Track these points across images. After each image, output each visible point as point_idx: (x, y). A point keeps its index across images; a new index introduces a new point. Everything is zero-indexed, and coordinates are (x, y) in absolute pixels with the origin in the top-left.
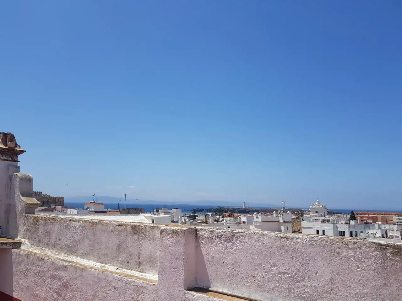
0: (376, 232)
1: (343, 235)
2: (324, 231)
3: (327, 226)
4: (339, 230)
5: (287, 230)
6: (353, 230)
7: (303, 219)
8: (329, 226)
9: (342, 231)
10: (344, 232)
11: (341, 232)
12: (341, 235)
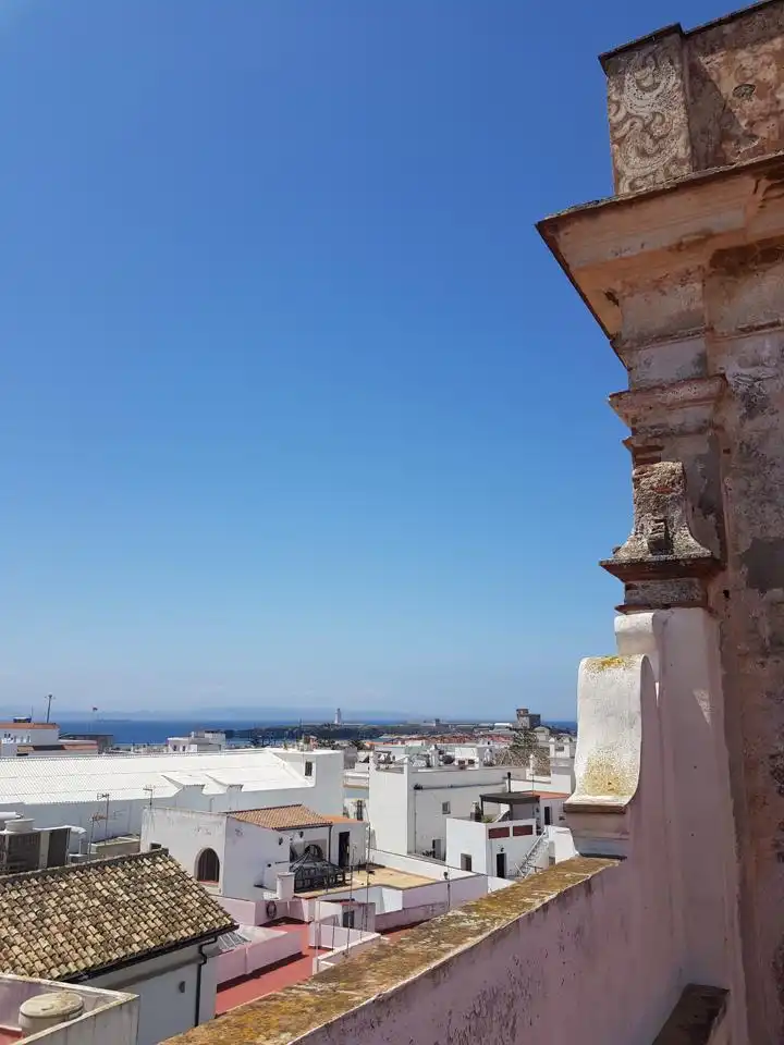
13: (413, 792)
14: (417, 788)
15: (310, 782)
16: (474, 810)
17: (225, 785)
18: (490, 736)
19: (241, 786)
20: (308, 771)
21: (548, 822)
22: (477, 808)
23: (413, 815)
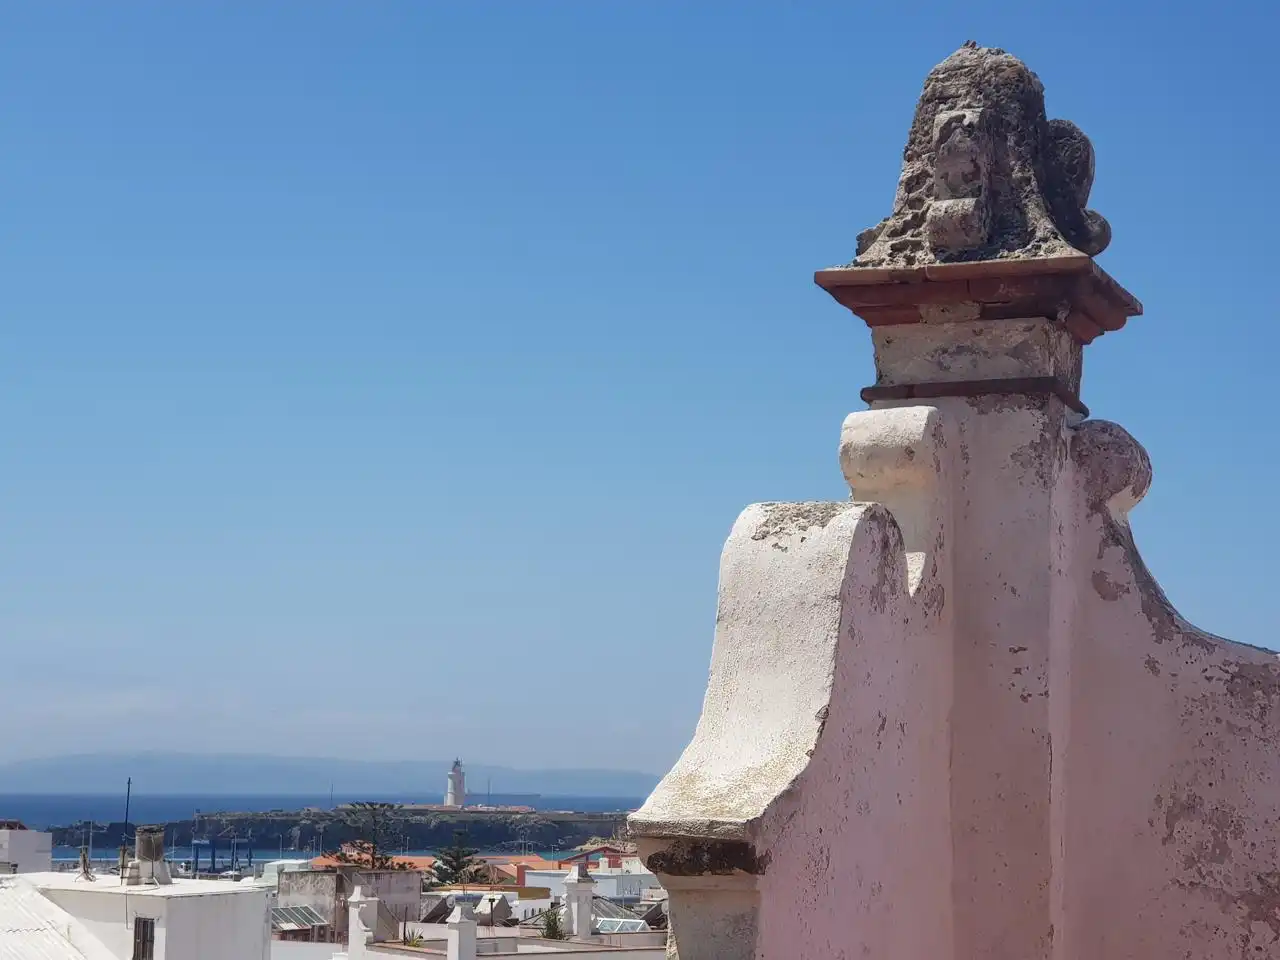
20: (142, 952)
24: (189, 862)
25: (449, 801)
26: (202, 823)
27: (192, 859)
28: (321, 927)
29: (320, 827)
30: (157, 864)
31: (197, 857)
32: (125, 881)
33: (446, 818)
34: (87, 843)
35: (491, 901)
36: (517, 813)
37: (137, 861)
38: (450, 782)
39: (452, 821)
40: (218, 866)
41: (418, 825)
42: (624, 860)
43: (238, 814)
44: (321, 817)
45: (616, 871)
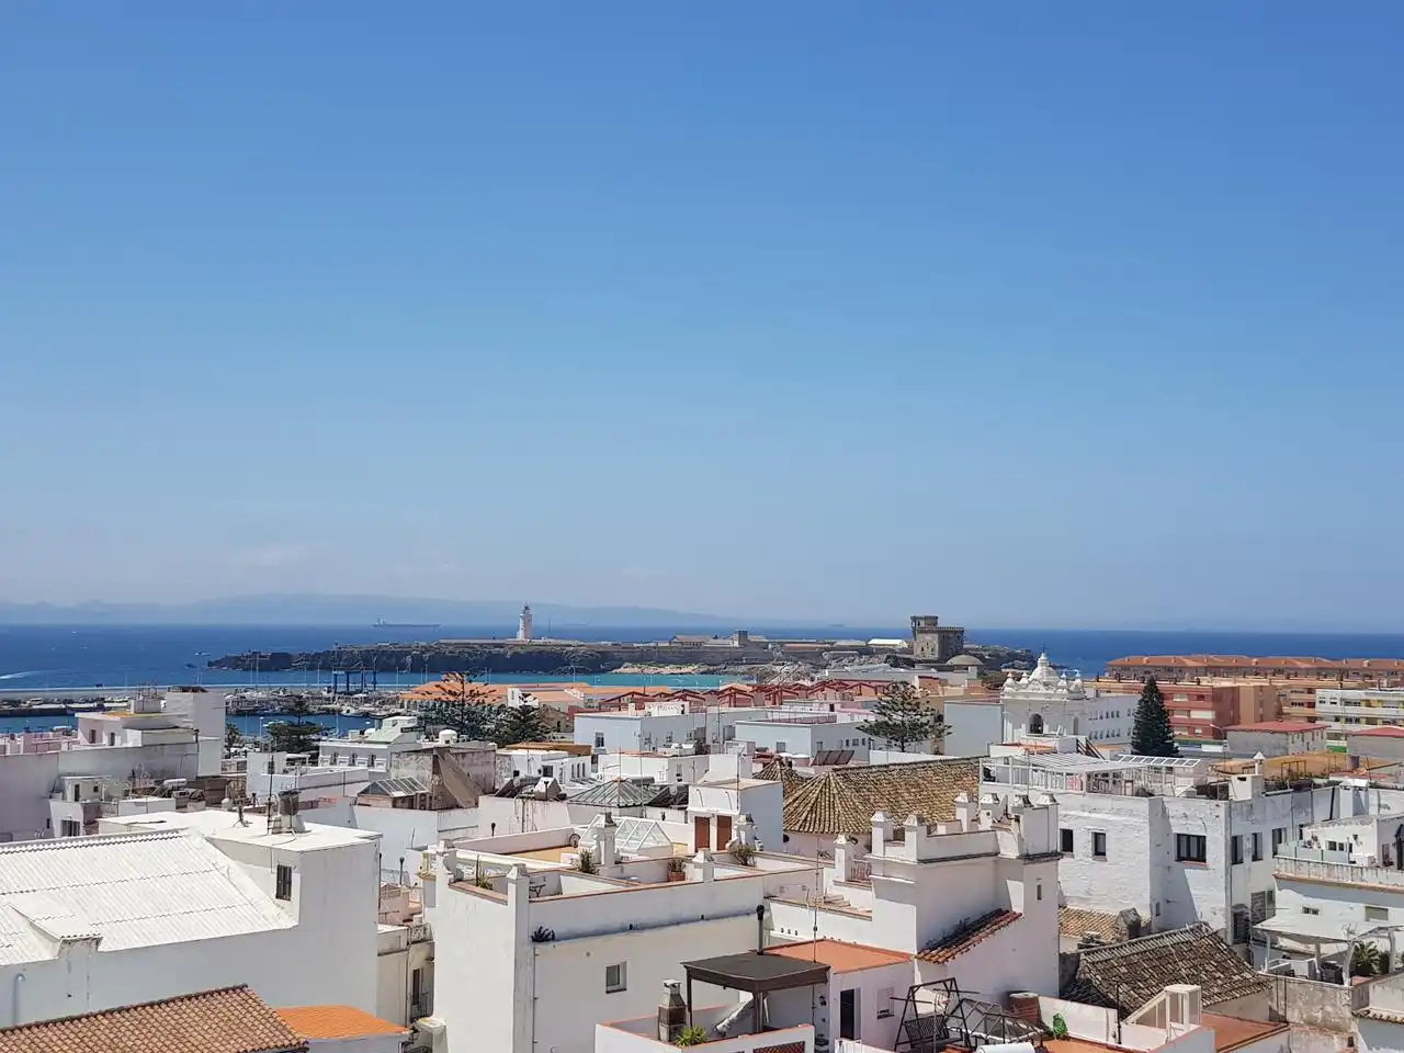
0: (1356, 837)
1: (1194, 854)
2: (1098, 839)
3: (1118, 812)
4: (1176, 830)
5: (1039, 898)
6: (1244, 829)
7: (987, 773)
8: (1131, 813)
9: (1189, 836)
10: (1201, 840)
11: (1184, 840)
12: (1184, 854)
13: (529, 947)
14: (540, 937)
15: (284, 916)
16: (666, 1003)
17: (53, 940)
18: (841, 685)
19: (98, 941)
20: (283, 891)
21: (848, 1031)
22: (675, 997)
23: (528, 1001)
24: (329, 687)
25: (520, 636)
26: (340, 654)
27: (332, 685)
28: (422, 795)
29: (427, 655)
30: (294, 817)
31: (336, 683)
32: (270, 831)
33: (519, 650)
34: (254, 669)
35: (546, 783)
36: (570, 646)
37: (279, 815)
38: (521, 622)
39: (522, 651)
40: (351, 690)
41: (498, 654)
42: (647, 704)
43: (365, 647)
44: (427, 649)
45: (641, 713)
